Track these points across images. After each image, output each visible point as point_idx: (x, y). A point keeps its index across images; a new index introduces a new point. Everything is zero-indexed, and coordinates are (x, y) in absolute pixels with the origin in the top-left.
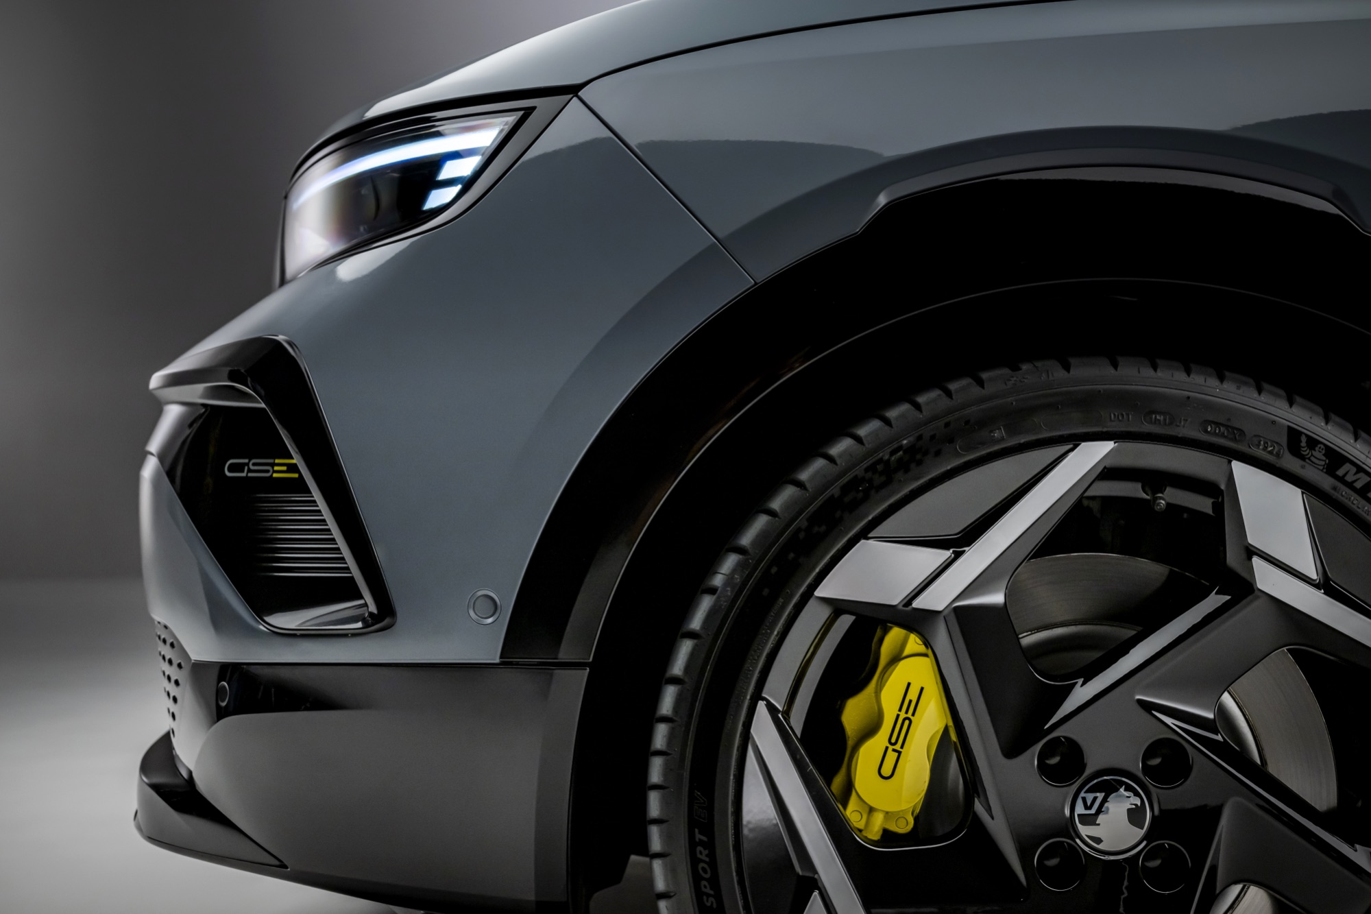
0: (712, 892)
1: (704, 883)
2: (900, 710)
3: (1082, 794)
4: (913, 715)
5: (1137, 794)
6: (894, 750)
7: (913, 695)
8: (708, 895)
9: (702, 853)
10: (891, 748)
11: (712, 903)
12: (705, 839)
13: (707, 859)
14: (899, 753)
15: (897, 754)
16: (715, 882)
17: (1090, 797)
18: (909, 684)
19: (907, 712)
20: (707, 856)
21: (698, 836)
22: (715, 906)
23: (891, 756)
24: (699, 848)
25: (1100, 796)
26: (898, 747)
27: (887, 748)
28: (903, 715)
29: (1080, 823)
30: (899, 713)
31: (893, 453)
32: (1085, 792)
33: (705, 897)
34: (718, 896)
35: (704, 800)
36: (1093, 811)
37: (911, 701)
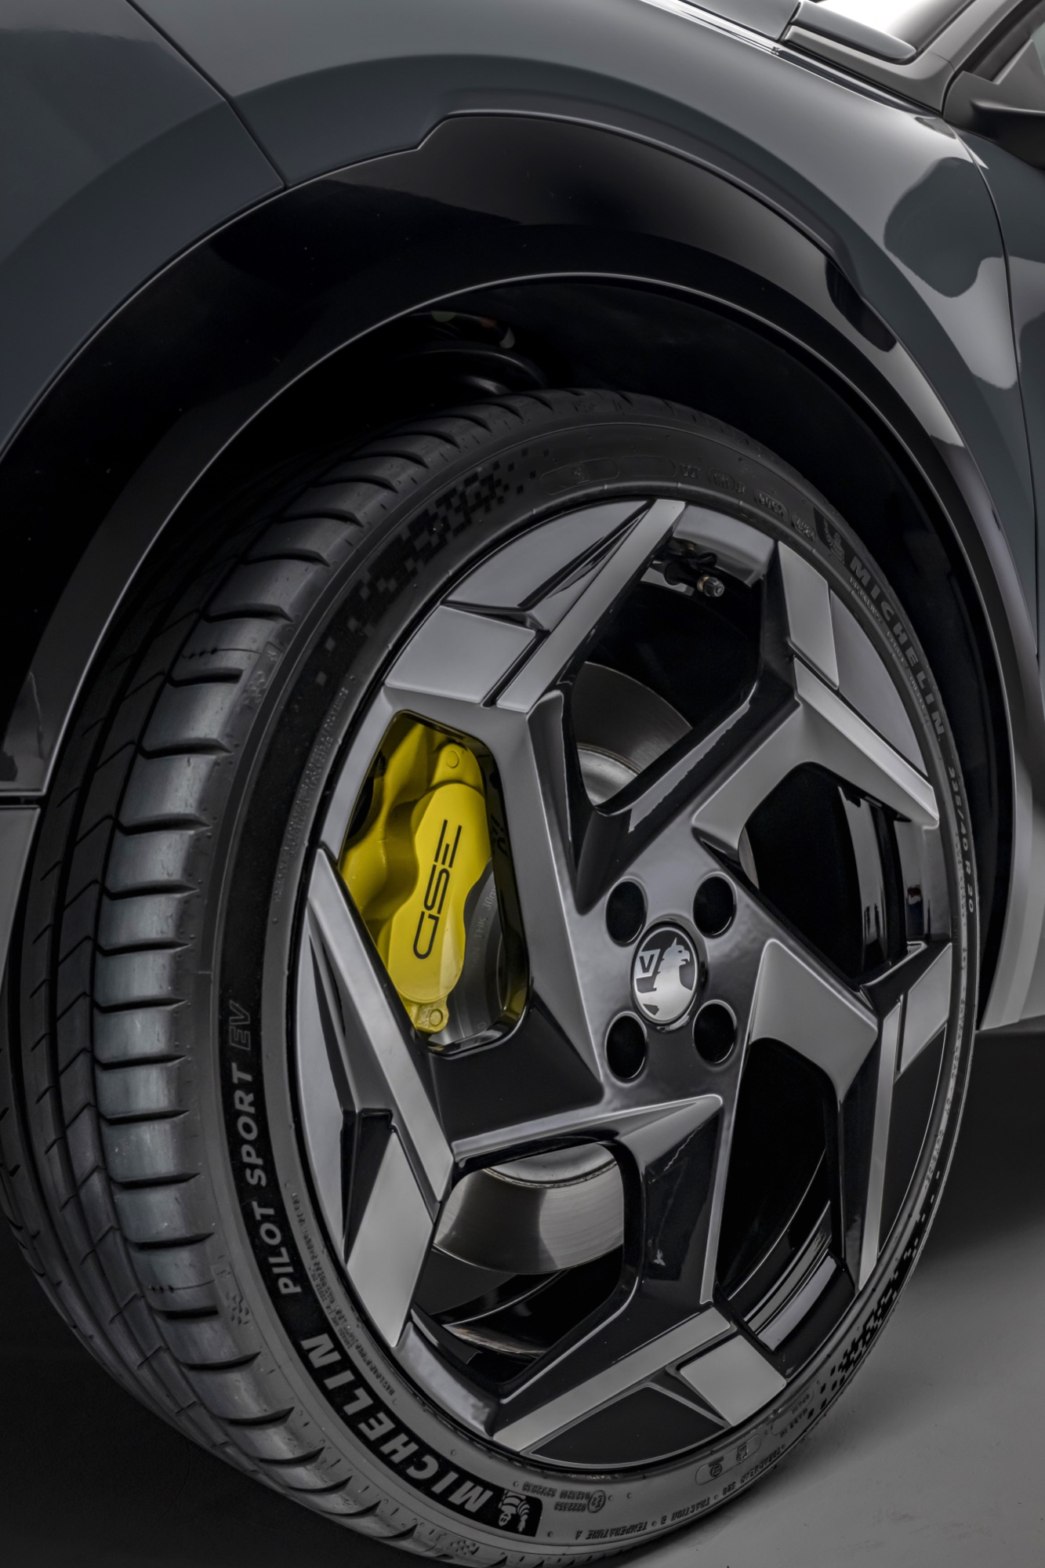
0: (260, 1162)
1: (246, 1148)
2: (436, 860)
3: (640, 954)
4: (451, 866)
6: (431, 917)
7: (449, 839)
8: (253, 1167)
9: (244, 1101)
10: (427, 913)
11: (252, 1176)
12: (248, 1078)
13: (252, 1110)
14: (436, 919)
15: (433, 921)
16: (263, 1145)
17: (647, 955)
18: (446, 822)
19: (443, 863)
20: (251, 1104)
21: (237, 1075)
22: (264, 1183)
23: (428, 924)
24: (239, 1094)
25: (657, 952)
26: (434, 912)
27: (423, 914)
28: (440, 867)
29: (639, 990)
30: (435, 863)
31: (468, 482)
32: (643, 950)
33: (248, 1172)
34: (269, 1168)
35: (244, 1015)
36: (649, 974)
37: (447, 846)
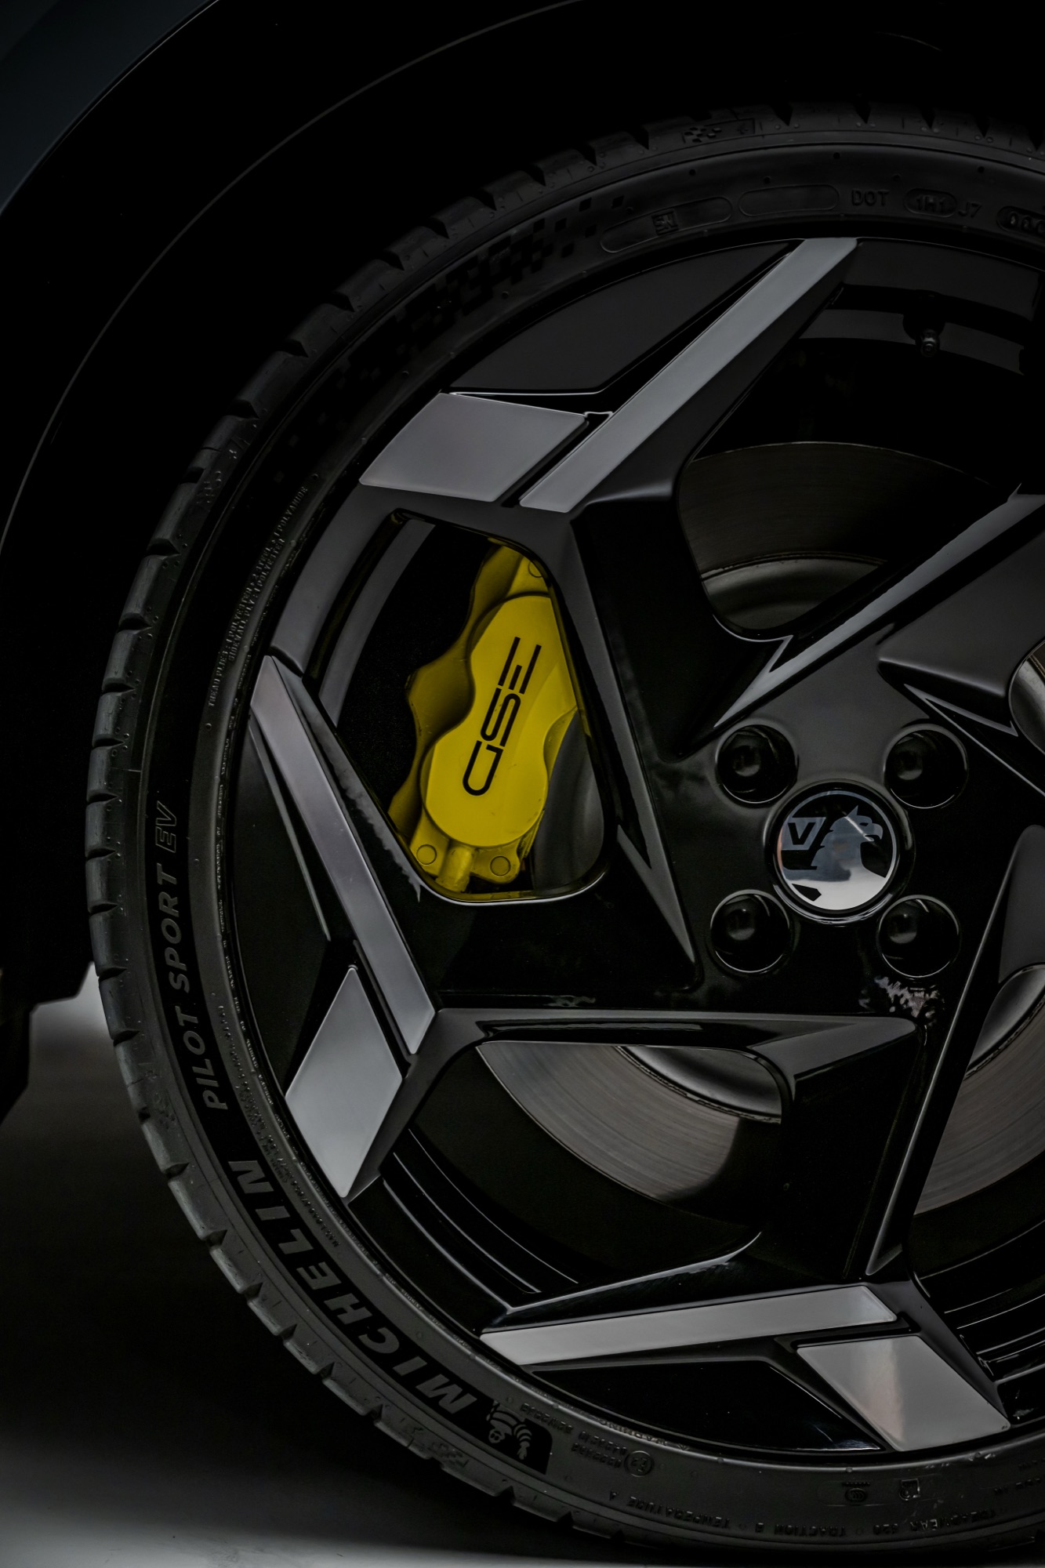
0: (183, 966)
1: (170, 951)
2: (501, 682)
3: (789, 819)
4: (522, 691)
5: (877, 820)
6: (490, 748)
7: (522, 658)
8: (177, 971)
9: (168, 903)
10: (485, 743)
11: (183, 983)
12: (172, 880)
13: (175, 913)
14: (499, 752)
15: (495, 754)
16: (187, 950)
17: (801, 824)
18: (517, 640)
19: (512, 687)
20: (175, 907)
21: (163, 876)
22: (187, 989)
23: (485, 758)
24: (164, 895)
25: (819, 822)
26: (496, 743)
27: (479, 744)
28: (505, 691)
29: (785, 864)
30: (500, 687)
32: (795, 816)
33: (171, 975)
34: (193, 974)
35: (171, 816)
36: (805, 847)
37: (519, 668)
